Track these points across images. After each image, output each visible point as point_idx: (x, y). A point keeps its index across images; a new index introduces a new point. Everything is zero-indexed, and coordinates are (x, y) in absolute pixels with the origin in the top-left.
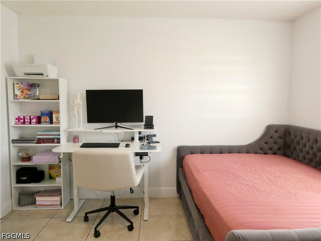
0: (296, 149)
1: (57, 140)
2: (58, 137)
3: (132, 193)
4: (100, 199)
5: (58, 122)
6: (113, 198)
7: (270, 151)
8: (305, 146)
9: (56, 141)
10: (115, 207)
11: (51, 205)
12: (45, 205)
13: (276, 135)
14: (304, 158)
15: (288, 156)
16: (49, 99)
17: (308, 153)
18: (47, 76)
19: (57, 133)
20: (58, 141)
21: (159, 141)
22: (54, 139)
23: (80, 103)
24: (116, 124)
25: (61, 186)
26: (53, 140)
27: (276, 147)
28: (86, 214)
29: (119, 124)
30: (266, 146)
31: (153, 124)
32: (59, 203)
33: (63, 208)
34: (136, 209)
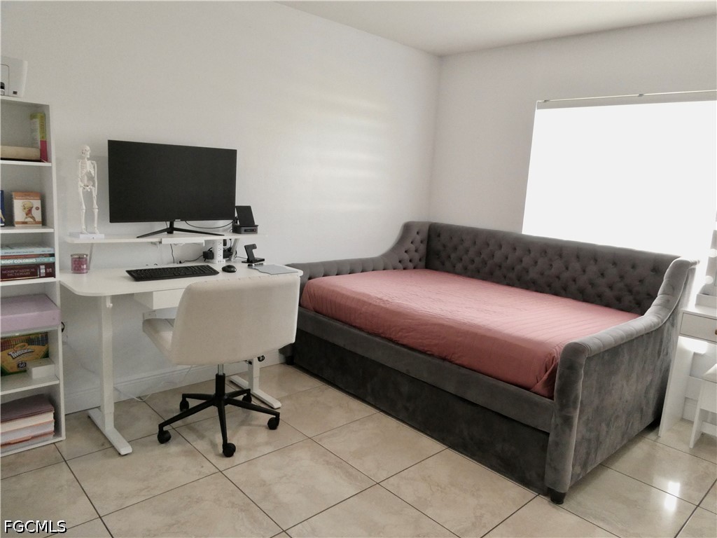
0: (449, 257)
1: (46, 269)
2: (51, 260)
3: (263, 360)
4: (132, 399)
5: (29, 220)
6: (220, 380)
7: (411, 265)
8: (467, 251)
9: (43, 271)
10: (226, 397)
11: (34, 437)
12: (14, 443)
13: (418, 238)
14: (466, 268)
15: (435, 269)
16: (22, 158)
17: (473, 261)
18: (15, 93)
19: (47, 250)
20: (50, 270)
21: (263, 258)
22: (37, 266)
23: (93, 172)
24: (172, 224)
25: (58, 386)
26: (33, 270)
27: (417, 256)
28: (161, 426)
29: (178, 224)
30: (406, 257)
31: (256, 224)
32: (52, 428)
33: (63, 437)
34: (245, 395)
